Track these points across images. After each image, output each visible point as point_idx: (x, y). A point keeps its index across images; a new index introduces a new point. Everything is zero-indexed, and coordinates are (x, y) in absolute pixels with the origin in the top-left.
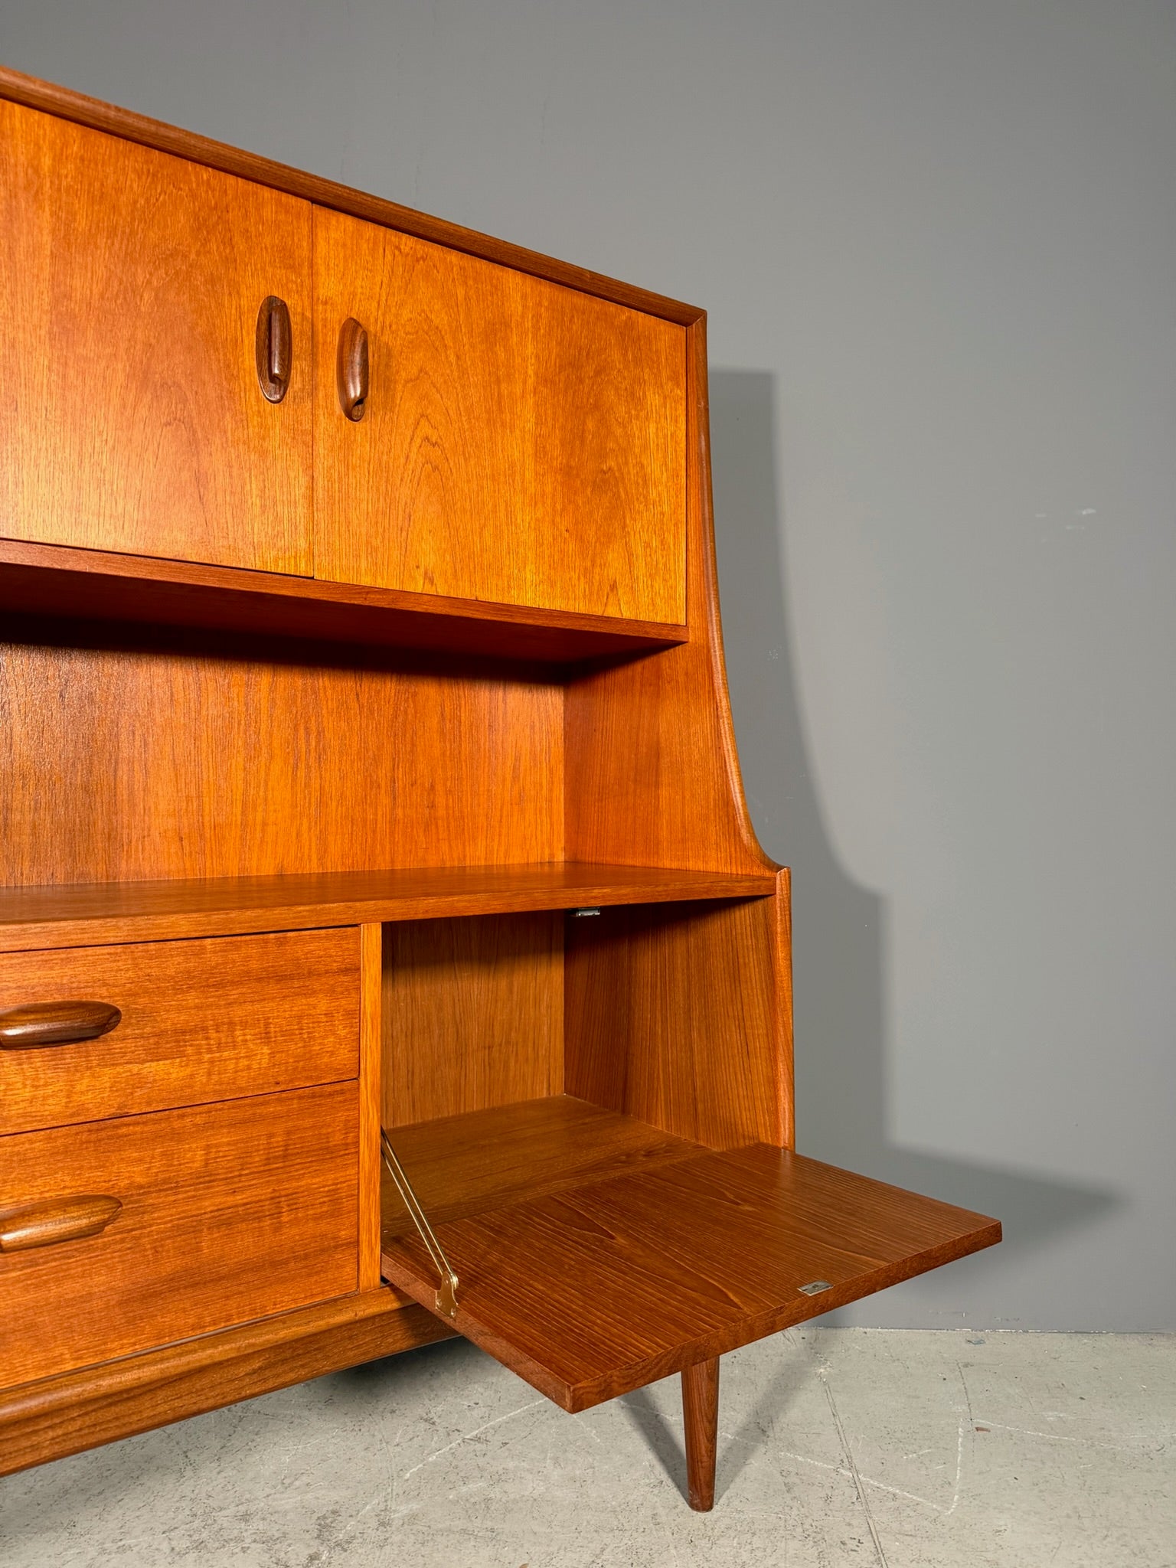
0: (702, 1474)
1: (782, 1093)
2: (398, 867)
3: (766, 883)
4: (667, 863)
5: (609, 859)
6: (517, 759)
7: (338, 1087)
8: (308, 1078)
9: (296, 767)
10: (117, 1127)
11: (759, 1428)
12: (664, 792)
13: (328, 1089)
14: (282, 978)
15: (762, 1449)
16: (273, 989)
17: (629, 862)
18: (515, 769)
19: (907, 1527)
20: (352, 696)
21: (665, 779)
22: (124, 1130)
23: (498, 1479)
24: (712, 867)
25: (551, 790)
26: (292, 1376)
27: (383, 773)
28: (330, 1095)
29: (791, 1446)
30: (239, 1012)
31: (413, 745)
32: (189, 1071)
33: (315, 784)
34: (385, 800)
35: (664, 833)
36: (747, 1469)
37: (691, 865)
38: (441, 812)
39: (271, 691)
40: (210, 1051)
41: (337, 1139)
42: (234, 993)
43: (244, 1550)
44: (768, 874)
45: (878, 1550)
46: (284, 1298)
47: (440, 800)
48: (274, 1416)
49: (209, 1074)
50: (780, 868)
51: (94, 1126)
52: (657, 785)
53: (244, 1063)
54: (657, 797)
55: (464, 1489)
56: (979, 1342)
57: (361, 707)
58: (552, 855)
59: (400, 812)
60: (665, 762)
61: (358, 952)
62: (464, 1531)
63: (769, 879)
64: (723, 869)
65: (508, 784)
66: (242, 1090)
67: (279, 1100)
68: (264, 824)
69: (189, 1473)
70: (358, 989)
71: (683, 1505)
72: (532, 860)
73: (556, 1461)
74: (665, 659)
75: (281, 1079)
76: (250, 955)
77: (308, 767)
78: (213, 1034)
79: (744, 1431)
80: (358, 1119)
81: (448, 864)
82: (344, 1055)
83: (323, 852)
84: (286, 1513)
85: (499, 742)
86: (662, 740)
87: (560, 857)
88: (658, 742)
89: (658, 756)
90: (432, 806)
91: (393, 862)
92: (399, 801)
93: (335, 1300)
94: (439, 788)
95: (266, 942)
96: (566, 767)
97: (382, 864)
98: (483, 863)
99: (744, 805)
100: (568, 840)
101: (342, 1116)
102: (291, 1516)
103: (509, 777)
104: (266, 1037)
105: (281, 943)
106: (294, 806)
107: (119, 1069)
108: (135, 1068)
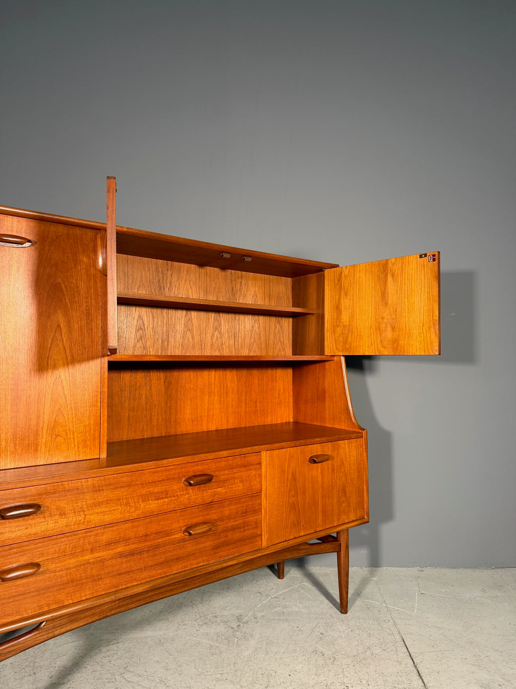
0: (344, 603)
1: (365, 495)
2: (247, 426)
3: (360, 434)
4: (328, 425)
5: (308, 422)
6: (279, 390)
7: (257, 494)
8: (251, 492)
9: (221, 398)
10: (211, 505)
11: (358, 594)
12: (327, 404)
13: (255, 494)
14: (245, 466)
15: (359, 599)
16: (243, 469)
17: (315, 423)
18: (279, 394)
19: (402, 617)
20: (235, 376)
21: (327, 400)
22: (212, 506)
23: (285, 607)
24: (343, 428)
25: (289, 400)
26: (247, 569)
27: (243, 398)
28: (255, 496)
29: (368, 598)
30: (236, 475)
31: (251, 389)
32: (226, 490)
33: (226, 403)
34: (243, 405)
35: (327, 416)
36: (356, 604)
37: (336, 426)
38: (258, 409)
39: (215, 376)
40: (230, 485)
41: (257, 508)
42: (235, 470)
43: (219, 624)
44: (361, 431)
45: (394, 622)
46: (246, 549)
47: (258, 405)
48: (213, 592)
49: (230, 491)
50: (364, 430)
51: (207, 505)
52: (325, 401)
53: (237, 488)
54: (325, 405)
55: (275, 610)
56: (423, 571)
57: (237, 379)
58: (289, 420)
59: (248, 409)
60: (327, 395)
61: (261, 458)
62: (278, 619)
63: (360, 433)
64: (346, 429)
65: (277, 399)
66: (237, 495)
67: (245, 498)
68: (213, 415)
69: (194, 606)
70: (261, 468)
71: (339, 613)
72: (284, 422)
73: (300, 603)
74: (327, 364)
75: (245, 492)
76: (238, 461)
77: (224, 397)
78: (231, 481)
79: (353, 595)
80: (261, 502)
81: (261, 424)
82: (258, 486)
83: (228, 422)
84: (227, 616)
85: (274, 385)
86: (326, 388)
87: (292, 420)
88: (325, 388)
89: (325, 392)
90: (256, 407)
91: (246, 424)
92: (247, 406)
93: (257, 550)
94: (258, 401)
95: (241, 457)
96: (293, 392)
97: (243, 426)
98: (270, 423)
99: (352, 410)
100: (294, 415)
101: (258, 502)
102: (228, 616)
103: (277, 396)
104: (242, 481)
105: (245, 457)
106: (220, 409)
107: (212, 490)
108: (215, 490)
